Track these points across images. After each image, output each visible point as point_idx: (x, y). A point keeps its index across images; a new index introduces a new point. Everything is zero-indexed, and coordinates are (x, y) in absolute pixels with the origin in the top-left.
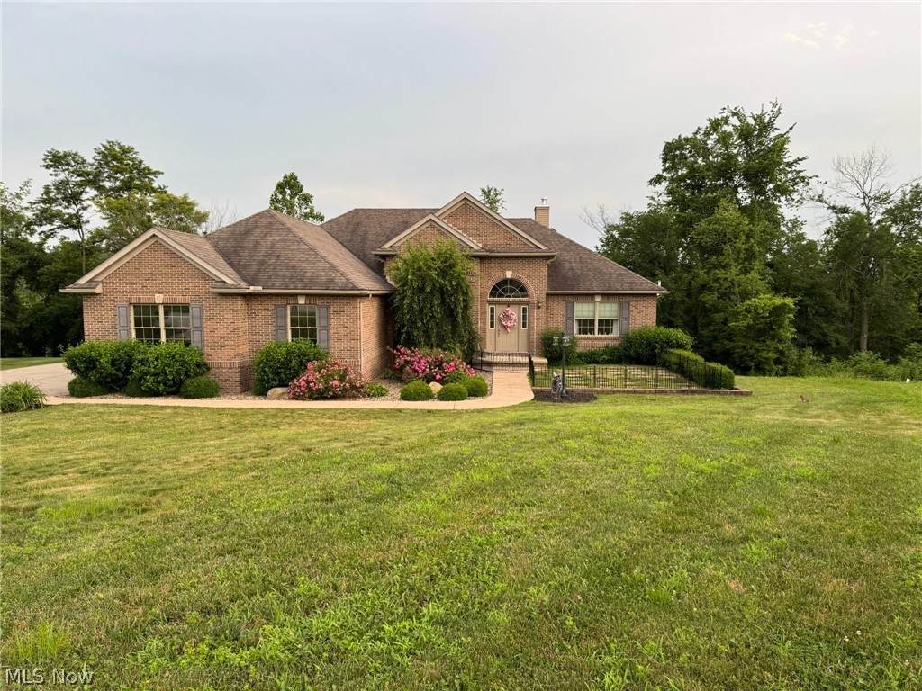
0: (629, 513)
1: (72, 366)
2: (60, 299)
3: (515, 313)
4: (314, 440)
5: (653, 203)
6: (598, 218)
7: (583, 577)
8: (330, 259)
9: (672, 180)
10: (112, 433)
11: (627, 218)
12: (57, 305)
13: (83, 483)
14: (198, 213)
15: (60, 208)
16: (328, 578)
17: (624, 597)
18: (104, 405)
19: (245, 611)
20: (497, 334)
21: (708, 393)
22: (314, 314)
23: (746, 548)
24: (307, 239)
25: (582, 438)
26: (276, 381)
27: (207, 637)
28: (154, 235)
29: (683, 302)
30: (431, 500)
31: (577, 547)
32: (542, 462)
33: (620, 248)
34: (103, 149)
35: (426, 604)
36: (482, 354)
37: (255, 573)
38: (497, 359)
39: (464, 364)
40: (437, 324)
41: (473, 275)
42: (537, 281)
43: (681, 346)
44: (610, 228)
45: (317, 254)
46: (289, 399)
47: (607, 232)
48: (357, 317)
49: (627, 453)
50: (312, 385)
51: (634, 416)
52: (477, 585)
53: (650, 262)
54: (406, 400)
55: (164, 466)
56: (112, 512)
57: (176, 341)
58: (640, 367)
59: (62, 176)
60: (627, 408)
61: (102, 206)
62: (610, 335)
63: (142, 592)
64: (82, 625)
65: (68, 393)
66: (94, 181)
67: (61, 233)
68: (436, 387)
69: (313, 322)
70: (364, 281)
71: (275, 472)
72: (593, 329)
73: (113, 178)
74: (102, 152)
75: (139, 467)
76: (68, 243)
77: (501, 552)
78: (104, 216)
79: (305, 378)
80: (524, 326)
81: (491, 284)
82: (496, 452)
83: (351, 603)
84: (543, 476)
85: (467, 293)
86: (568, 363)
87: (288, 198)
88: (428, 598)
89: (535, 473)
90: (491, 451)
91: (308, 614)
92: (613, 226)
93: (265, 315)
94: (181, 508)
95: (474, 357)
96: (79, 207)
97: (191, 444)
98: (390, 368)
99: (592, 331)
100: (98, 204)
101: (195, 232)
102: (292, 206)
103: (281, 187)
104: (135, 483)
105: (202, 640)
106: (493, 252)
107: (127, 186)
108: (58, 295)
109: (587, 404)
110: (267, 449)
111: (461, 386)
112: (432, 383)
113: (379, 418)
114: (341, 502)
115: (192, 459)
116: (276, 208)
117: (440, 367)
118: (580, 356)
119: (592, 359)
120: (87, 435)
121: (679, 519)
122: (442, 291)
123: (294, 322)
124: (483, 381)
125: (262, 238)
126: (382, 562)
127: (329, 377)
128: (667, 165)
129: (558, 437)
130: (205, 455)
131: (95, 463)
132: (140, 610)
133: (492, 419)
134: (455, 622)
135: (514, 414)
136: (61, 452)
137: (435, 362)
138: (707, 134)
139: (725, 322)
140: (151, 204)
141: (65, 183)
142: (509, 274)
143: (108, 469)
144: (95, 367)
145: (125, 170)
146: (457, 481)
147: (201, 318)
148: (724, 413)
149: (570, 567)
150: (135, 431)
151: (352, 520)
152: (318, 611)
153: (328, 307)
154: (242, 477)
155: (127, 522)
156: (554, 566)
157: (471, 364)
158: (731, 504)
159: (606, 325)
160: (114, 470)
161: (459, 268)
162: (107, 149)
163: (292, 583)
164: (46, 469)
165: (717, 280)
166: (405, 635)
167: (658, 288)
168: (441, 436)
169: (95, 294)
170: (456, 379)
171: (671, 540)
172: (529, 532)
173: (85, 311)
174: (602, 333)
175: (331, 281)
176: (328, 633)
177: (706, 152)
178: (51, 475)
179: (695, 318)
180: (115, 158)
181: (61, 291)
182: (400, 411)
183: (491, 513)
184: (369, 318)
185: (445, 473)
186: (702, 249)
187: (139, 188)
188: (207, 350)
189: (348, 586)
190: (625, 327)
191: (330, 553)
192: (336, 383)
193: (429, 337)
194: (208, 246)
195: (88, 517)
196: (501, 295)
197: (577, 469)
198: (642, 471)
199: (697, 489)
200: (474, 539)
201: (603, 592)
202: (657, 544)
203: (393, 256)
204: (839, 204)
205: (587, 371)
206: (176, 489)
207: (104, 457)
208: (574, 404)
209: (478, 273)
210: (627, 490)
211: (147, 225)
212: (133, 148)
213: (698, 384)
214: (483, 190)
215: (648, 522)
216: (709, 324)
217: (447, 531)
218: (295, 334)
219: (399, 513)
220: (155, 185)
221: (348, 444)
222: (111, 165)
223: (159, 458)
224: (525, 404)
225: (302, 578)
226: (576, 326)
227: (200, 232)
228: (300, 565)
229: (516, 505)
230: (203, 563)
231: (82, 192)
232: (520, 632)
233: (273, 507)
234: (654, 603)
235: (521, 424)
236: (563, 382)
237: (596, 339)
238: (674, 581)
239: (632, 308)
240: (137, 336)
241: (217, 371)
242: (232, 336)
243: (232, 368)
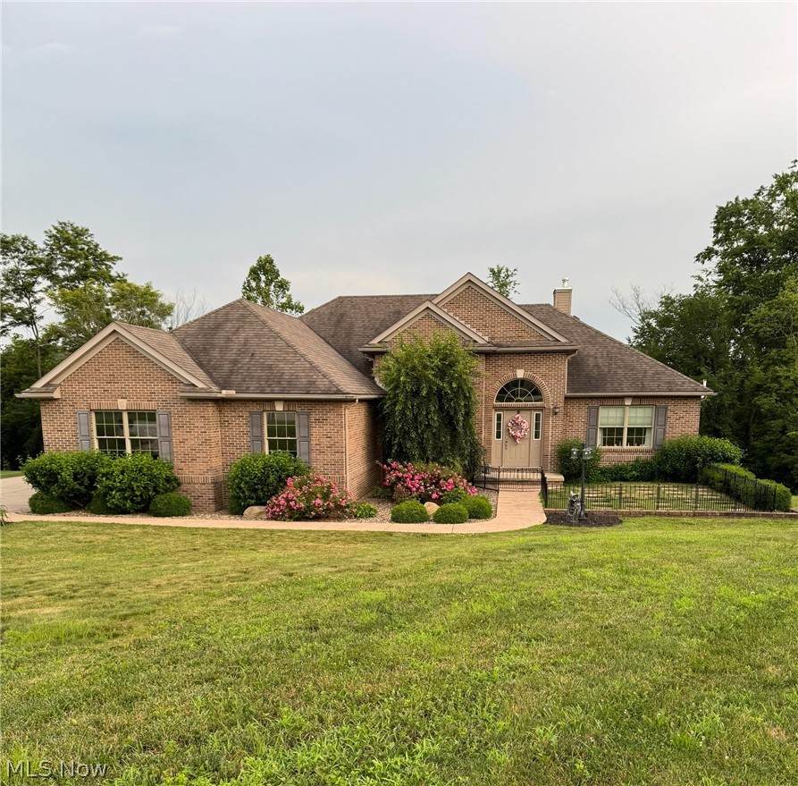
0: (654, 652)
1: (33, 480)
2: (16, 405)
3: (527, 421)
4: (296, 565)
5: (700, 283)
6: (631, 302)
7: (598, 718)
8: (311, 357)
9: (725, 255)
10: (77, 553)
11: (668, 302)
12: (14, 412)
13: (50, 606)
14: (162, 305)
15: (10, 301)
16: (313, 710)
17: (644, 741)
18: (68, 523)
19: (225, 742)
20: (504, 446)
21: (758, 516)
22: (294, 422)
23: (792, 692)
24: (285, 335)
25: (602, 566)
26: (252, 499)
27: (186, 767)
28: (114, 331)
29: (732, 406)
30: (425, 631)
31: (592, 686)
32: (553, 592)
33: (658, 341)
34: (54, 232)
35: (419, 740)
36: (486, 469)
37: (236, 702)
38: (504, 476)
39: (465, 481)
40: (434, 434)
41: (477, 375)
42: (553, 381)
43: (728, 460)
44: (646, 315)
45: (296, 352)
46: (268, 519)
47: (643, 320)
48: (342, 426)
49: (655, 584)
50: (292, 503)
51: (667, 543)
52: (476, 723)
53: (695, 357)
54: (397, 522)
55: (135, 589)
56: (81, 637)
57: (143, 453)
58: (680, 485)
59: (12, 264)
60: (658, 533)
61: (56, 299)
62: (640, 447)
63: (116, 720)
64: (57, 750)
65: (30, 509)
66: (47, 271)
67: (14, 330)
68: (431, 507)
69: (292, 433)
70: (352, 385)
71: (254, 597)
72: (621, 439)
73: (67, 265)
74: (54, 236)
75: (108, 590)
76: (22, 342)
77: (503, 689)
78: (59, 310)
79: (285, 496)
80: (537, 437)
81: (499, 386)
82: (500, 581)
83: (338, 736)
84: (554, 608)
85: (470, 398)
86: (588, 481)
87: (263, 285)
88: (421, 733)
89: (545, 605)
90: (495, 580)
91: (292, 746)
92: (650, 313)
93: (239, 422)
94: (154, 633)
95: (477, 474)
96: (31, 299)
97: (164, 566)
98: (380, 485)
99: (619, 442)
100: (52, 296)
101: (159, 327)
102: (267, 295)
103: (254, 273)
104: (104, 607)
105: (180, 769)
106: (501, 346)
107: (82, 275)
108: (14, 402)
109: (609, 529)
110: (245, 572)
111: (461, 506)
112: (427, 504)
113: (367, 541)
114: (325, 631)
115: (165, 582)
116: (249, 298)
117: (437, 484)
118: (603, 472)
119: (618, 475)
120: (51, 555)
121: (714, 658)
122: (440, 395)
123: (271, 433)
124: (487, 500)
125: (234, 334)
126: (372, 695)
127: (310, 496)
128: (720, 235)
129: (573, 565)
130: (179, 578)
131: (61, 585)
132: (115, 737)
133: (497, 544)
134: (452, 761)
135: (521, 539)
136: (25, 573)
137: (431, 479)
138: (772, 195)
139: (784, 430)
140: (109, 295)
141: (15, 272)
142: (520, 374)
143: (75, 591)
144: (56, 481)
145: (79, 256)
146: (456, 611)
147: (169, 427)
148: (776, 540)
149: (583, 707)
150: (101, 551)
151: (338, 650)
152: (303, 744)
153: (308, 415)
154: (220, 602)
155: (98, 647)
156: (563, 705)
157: (474, 481)
158: (777, 643)
159: (637, 435)
160: (81, 592)
161: (460, 367)
162: (59, 231)
163: (275, 714)
164: (11, 590)
165: (776, 379)
166: (397, 771)
167: (703, 389)
168: (437, 562)
169: (52, 399)
170: (455, 499)
171: (703, 681)
172: (536, 668)
173: (43, 418)
174: (631, 445)
175: (312, 383)
176: (314, 766)
177: (769, 218)
178: (16, 597)
179: (747, 428)
180: (68, 242)
181: (17, 395)
182: (390, 534)
183: (493, 647)
184: (355, 427)
185: (442, 602)
186: (759, 340)
187: (96, 277)
188: (177, 463)
189: (335, 719)
190: (660, 436)
191: (315, 683)
192: (319, 501)
193: (423, 450)
194: (174, 344)
195: (58, 641)
196: (510, 400)
197: (595, 601)
198: (672, 605)
199: (737, 625)
200: (473, 674)
201: (620, 735)
202: (687, 685)
203: (382, 353)
205: (611, 491)
206: (148, 614)
207: (70, 579)
208: (594, 529)
209: (484, 373)
210: (654, 626)
211: (105, 320)
212: (87, 230)
213: (746, 504)
214: (492, 270)
215: (677, 661)
216: (765, 433)
217: (443, 666)
218: (272, 445)
219: (391, 643)
220: (113, 273)
221: (334, 569)
222: (64, 251)
223: (130, 581)
224: (534, 528)
225: (286, 709)
226: (600, 435)
227: (165, 327)
228: (283, 694)
229: (522, 639)
230: (179, 690)
231: (34, 282)
232: (524, 774)
233: (253, 635)
234: (679, 750)
235: (530, 550)
236: (582, 502)
237: (624, 452)
238: (704, 725)
239: (669, 414)
240: (100, 447)
241: (189, 486)
242: (205, 448)
243: (204, 484)
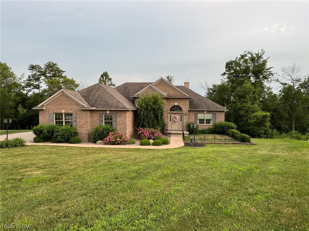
0: (217, 185)
1: (35, 133)
2: (32, 111)
3: (178, 117)
4: (111, 158)
5: (223, 81)
6: (205, 85)
7: (202, 206)
8: (117, 99)
9: (229, 74)
10: (47, 154)
11: (214, 86)
12: (31, 113)
13: (37, 171)
14: (76, 84)
15: (33, 82)
16: (117, 204)
17: (216, 213)
18: (44, 145)
19: (90, 215)
20: (172, 124)
21: (242, 144)
22: (112, 116)
23: (257, 197)
24: (110, 92)
25: (201, 159)
26: (99, 138)
27: (77, 223)
28: (62, 91)
29: (233, 114)
30: (151, 179)
31: (200, 196)
32: (187, 167)
33: (212, 96)
34: (47, 64)
35: (149, 214)
36: (167, 130)
37: (93, 202)
38: (172, 132)
39: (161, 133)
40: (152, 120)
41: (164, 104)
42: (185, 106)
43: (233, 128)
44: (209, 89)
45: (113, 97)
46: (103, 144)
47: (208, 90)
48: (126, 118)
49: (216, 164)
50: (111, 140)
51: (218, 152)
52: (166, 208)
53: (222, 100)
54: (141, 145)
55: (63, 166)
56: (46, 181)
57: (68, 125)
58: (221, 135)
59: (34, 73)
60: (215, 149)
61: (46, 82)
62: (209, 124)
63: (56, 208)
65: (33, 141)
66: (44, 74)
67: (33, 90)
68: (151, 141)
69: (111, 119)
70: (129, 106)
71: (99, 169)
72: (204, 122)
73: (50, 73)
74: (47, 65)
75: (55, 166)
76: (35, 93)
77: (174, 197)
78: (46, 85)
79: (109, 138)
80: (181, 121)
81: (170, 107)
82: (172, 163)
83: (124, 213)
84: (188, 172)
85: (162, 110)
86: (196, 134)
87: (104, 79)
88: (150, 212)
89: (185, 171)
90: (170, 163)
91: (110, 216)
92: (210, 89)
93: (96, 116)
94: (69, 180)
95: (164, 131)
96: (39, 82)
97: (72, 159)
98: (137, 134)
99: (203, 123)
100: (45, 81)
101: (75, 90)
102: (106, 82)
103: (102, 76)
104: (54, 171)
105: (75, 224)
106: (171, 97)
107: (54, 76)
108: (31, 110)
109: (202, 147)
110: (96, 161)
111: (160, 141)
112: (150, 140)
113: (133, 151)
114: (120, 179)
115: (72, 164)
116: (100, 83)
117: (153, 134)
118: (200, 131)
119: (203, 132)
120: (39, 155)
121: (234, 186)
122: (154, 109)
123: (105, 119)
124: (167, 139)
125: (96, 92)
126: (135, 199)
127: (116, 137)
128: (227, 69)
129: (193, 159)
130: (76, 162)
131: (41, 164)
133: (171, 152)
134: (159, 220)
135: (178, 151)
136: (30, 161)
137: (151, 133)
138: (240, 60)
139: (247, 120)
140: (61, 81)
141: (35, 75)
142: (176, 104)
143: (45, 166)
144: (42, 133)
145: (53, 70)
146: (159, 173)
147: (76, 118)
148: (248, 151)
149: (197, 202)
150: (54, 154)
151: (124, 185)
152: (114, 216)
153: (116, 114)
154: (89, 170)
155: (51, 184)
156: (192, 202)
157: (163, 133)
158: (251, 182)
159: (208, 121)
160: (47, 167)
161: (159, 102)
162: (48, 64)
163: (105, 206)
164: (26, 166)
165: (244, 107)
166: (143, 224)
167: (225, 109)
168: (153, 158)
169: (43, 110)
170: (158, 139)
171: (231, 194)
172: (183, 190)
173: (40, 115)
174: (207, 124)
175: (118, 106)
176: (117, 223)
177: (240, 65)
178: (27, 168)
179: (237, 119)
180: (51, 67)
181: (33, 108)
182: (139, 149)
183: (171, 184)
184: (129, 118)
185: (155, 170)
186: (239, 96)
187: (58, 76)
188: (77, 128)
189: (123, 207)
190: (214, 122)
191: (117, 196)
192: (119, 139)
193: (149, 124)
194: (79, 95)
195: (39, 182)
196: (173, 111)
197: (199, 169)
198: (221, 170)
199: (239, 176)
200: (165, 192)
201: (209, 211)
202: (227, 195)
203: (138, 98)
204: (284, 82)
205: (202, 136)
206: (67, 174)
207: (44, 162)
208: (198, 147)
209: (166, 103)
210: (216, 177)
211: (60, 88)
212: (56, 64)
213: (239, 141)
214: (167, 77)
215: (223, 187)
216: (242, 121)
217: (156, 190)
218: (105, 123)
219: (140, 183)
220: (63, 75)
221: (123, 160)
222: (49, 69)
223: (62, 163)
224: (181, 147)
225: (108, 204)
226: (198, 121)
227: (76, 90)
228: (108, 200)
229: (179, 181)
230: (76, 198)
231: (40, 77)
232: (181, 224)
233: (98, 180)
234: (226, 215)
235: (180, 154)
236: (194, 140)
237: (205, 126)
238: (233, 208)
239: (217, 116)
240: (56, 123)
241: (81, 135)
242: (86, 124)
243: (85, 134)
